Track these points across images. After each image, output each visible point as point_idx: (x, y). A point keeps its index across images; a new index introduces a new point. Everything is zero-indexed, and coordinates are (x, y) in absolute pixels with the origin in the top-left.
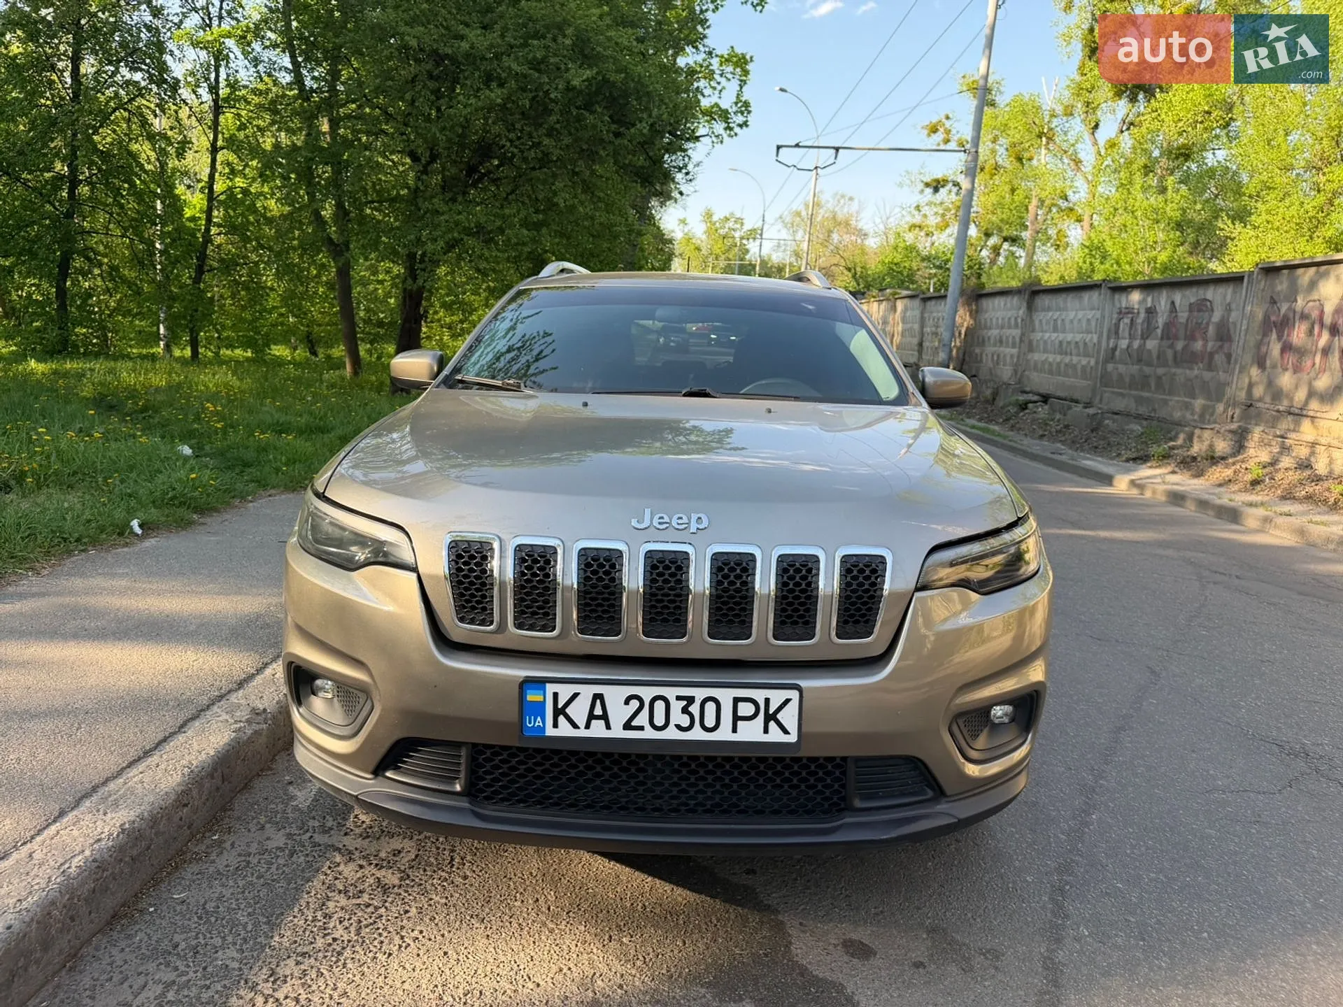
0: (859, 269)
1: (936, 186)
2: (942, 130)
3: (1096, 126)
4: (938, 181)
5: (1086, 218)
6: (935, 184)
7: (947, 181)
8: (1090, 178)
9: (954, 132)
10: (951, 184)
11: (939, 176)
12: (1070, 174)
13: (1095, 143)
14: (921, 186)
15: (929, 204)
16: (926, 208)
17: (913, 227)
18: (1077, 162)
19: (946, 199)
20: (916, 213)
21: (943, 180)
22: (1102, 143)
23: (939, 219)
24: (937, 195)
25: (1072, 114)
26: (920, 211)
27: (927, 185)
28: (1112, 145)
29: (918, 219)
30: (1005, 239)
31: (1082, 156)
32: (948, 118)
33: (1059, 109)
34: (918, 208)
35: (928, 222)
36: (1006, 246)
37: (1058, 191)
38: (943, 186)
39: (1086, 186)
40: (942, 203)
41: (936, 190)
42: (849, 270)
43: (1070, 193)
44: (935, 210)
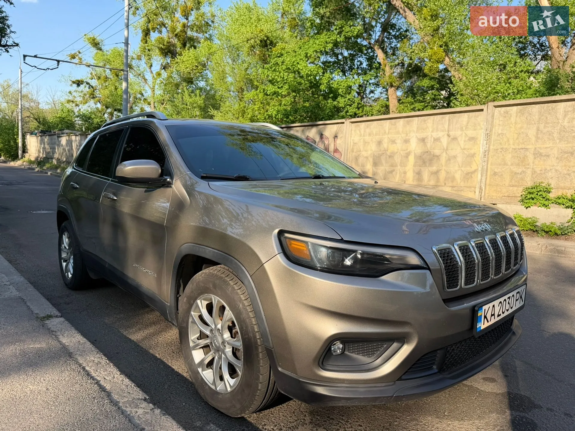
0: (41, 120)
1: (79, 83)
2: (77, 58)
3: (151, 66)
4: (79, 81)
5: (152, 103)
6: (77, 82)
7: (83, 81)
8: (151, 87)
9: (83, 59)
10: (85, 83)
11: (79, 79)
12: (142, 84)
13: (152, 72)
14: (71, 83)
15: (76, 91)
16: (74, 93)
17: (69, 101)
18: (146, 80)
19: (83, 89)
20: (70, 95)
21: (82, 81)
22: (154, 72)
23: (81, 99)
24: (79, 87)
25: (141, 59)
26: (71, 94)
27: (74, 82)
28: (159, 74)
29: (71, 98)
30: (115, 110)
31: (146, 77)
32: (80, 53)
33: (135, 56)
34: (70, 92)
35: (76, 100)
36: (115, 113)
37: (139, 91)
38: (82, 84)
39: (150, 90)
40: (82, 92)
41: (78, 85)
42: (36, 120)
43: (143, 92)
44: (80, 94)
